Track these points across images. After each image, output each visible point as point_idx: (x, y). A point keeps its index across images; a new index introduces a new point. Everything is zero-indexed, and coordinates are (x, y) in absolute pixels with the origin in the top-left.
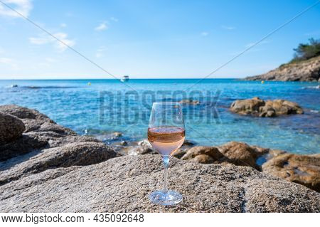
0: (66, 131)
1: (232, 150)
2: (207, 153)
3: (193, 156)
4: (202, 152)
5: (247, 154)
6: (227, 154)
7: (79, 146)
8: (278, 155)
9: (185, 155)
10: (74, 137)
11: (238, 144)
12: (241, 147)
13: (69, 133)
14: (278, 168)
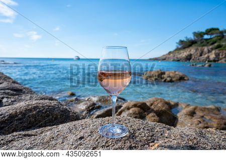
0: (24, 90)
1: (156, 103)
2: (139, 107)
3: (128, 109)
4: (135, 106)
5: (167, 106)
6: (152, 107)
7: (29, 105)
8: (186, 107)
9: (122, 108)
10: (29, 96)
11: (159, 99)
12: (161, 101)
13: (26, 92)
14: (191, 117)
